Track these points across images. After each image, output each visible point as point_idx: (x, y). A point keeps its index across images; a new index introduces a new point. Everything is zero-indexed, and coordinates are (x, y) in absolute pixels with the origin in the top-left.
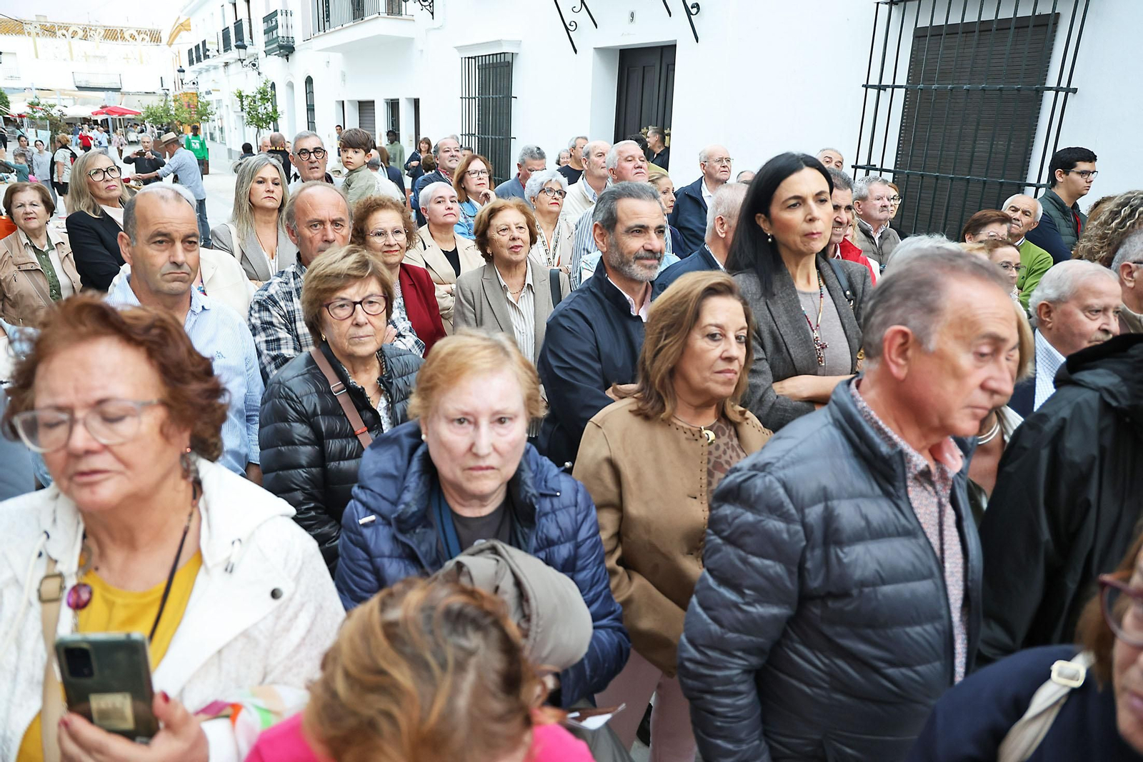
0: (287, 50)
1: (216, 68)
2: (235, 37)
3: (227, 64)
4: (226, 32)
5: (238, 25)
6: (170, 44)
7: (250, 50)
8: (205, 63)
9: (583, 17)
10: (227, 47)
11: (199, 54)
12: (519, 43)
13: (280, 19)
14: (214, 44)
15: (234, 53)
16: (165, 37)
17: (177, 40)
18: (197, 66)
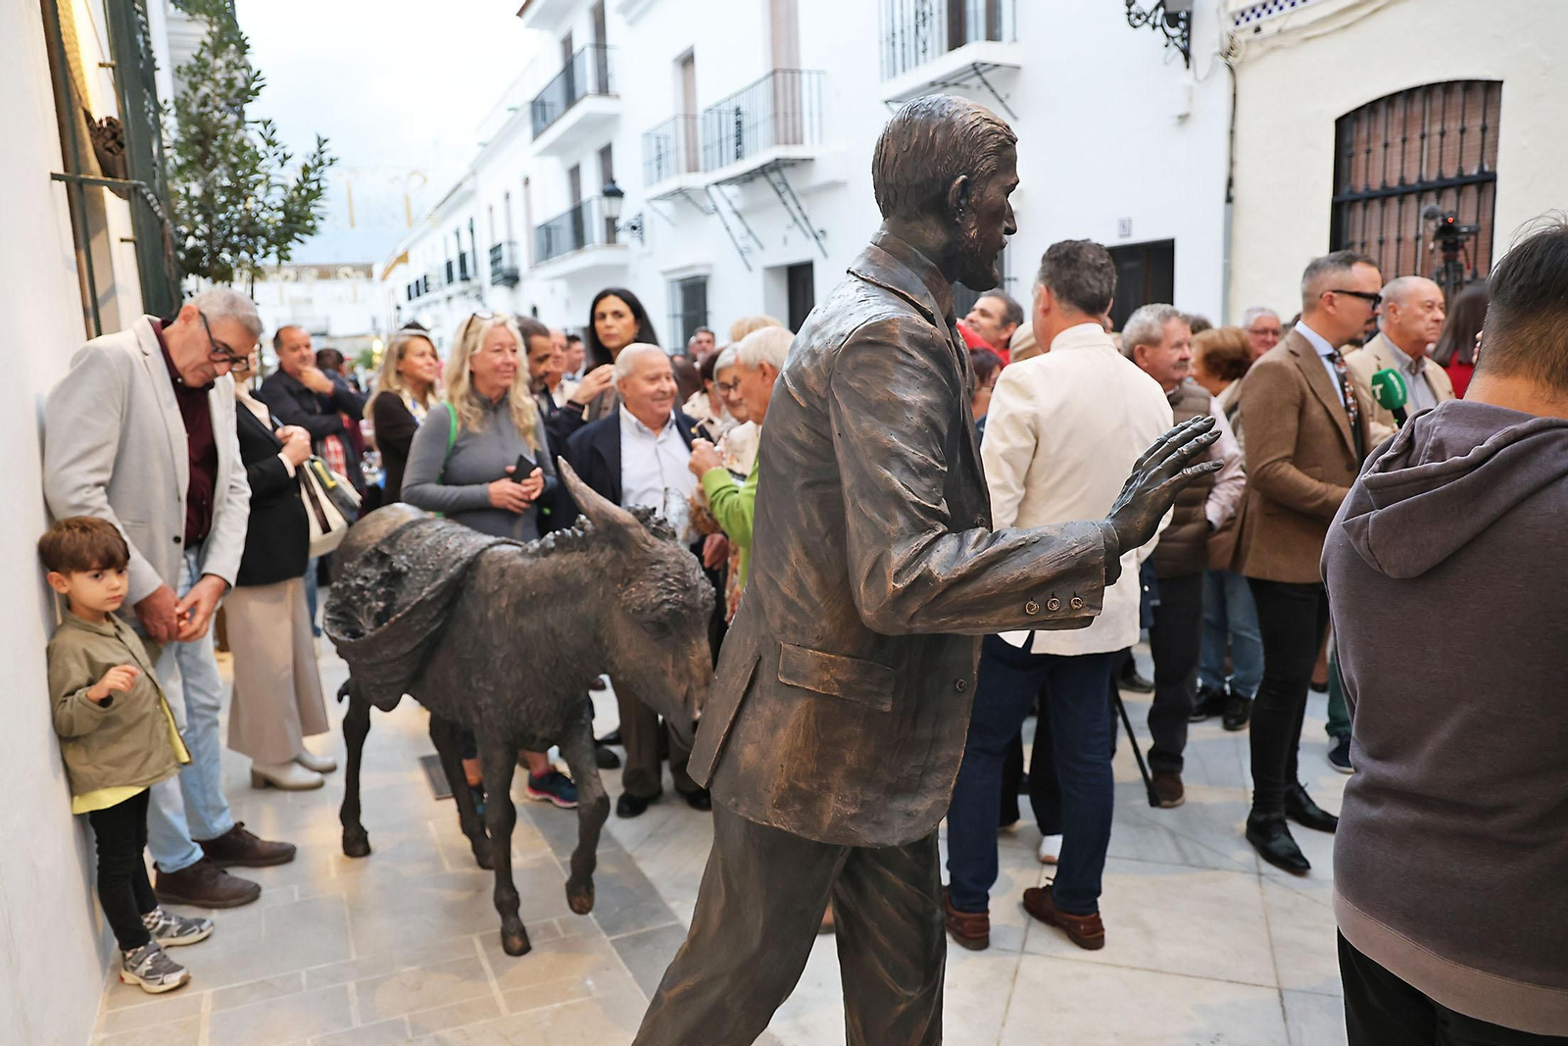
0: (512, 279)
1: (437, 302)
2: (459, 270)
3: (449, 298)
4: (449, 265)
5: (462, 258)
6: (384, 278)
7: (475, 282)
8: (425, 298)
9: (751, 242)
10: (450, 278)
11: (419, 288)
12: (710, 266)
13: (505, 251)
14: (438, 275)
15: (458, 285)
16: (378, 270)
17: (393, 275)
18: (417, 301)
